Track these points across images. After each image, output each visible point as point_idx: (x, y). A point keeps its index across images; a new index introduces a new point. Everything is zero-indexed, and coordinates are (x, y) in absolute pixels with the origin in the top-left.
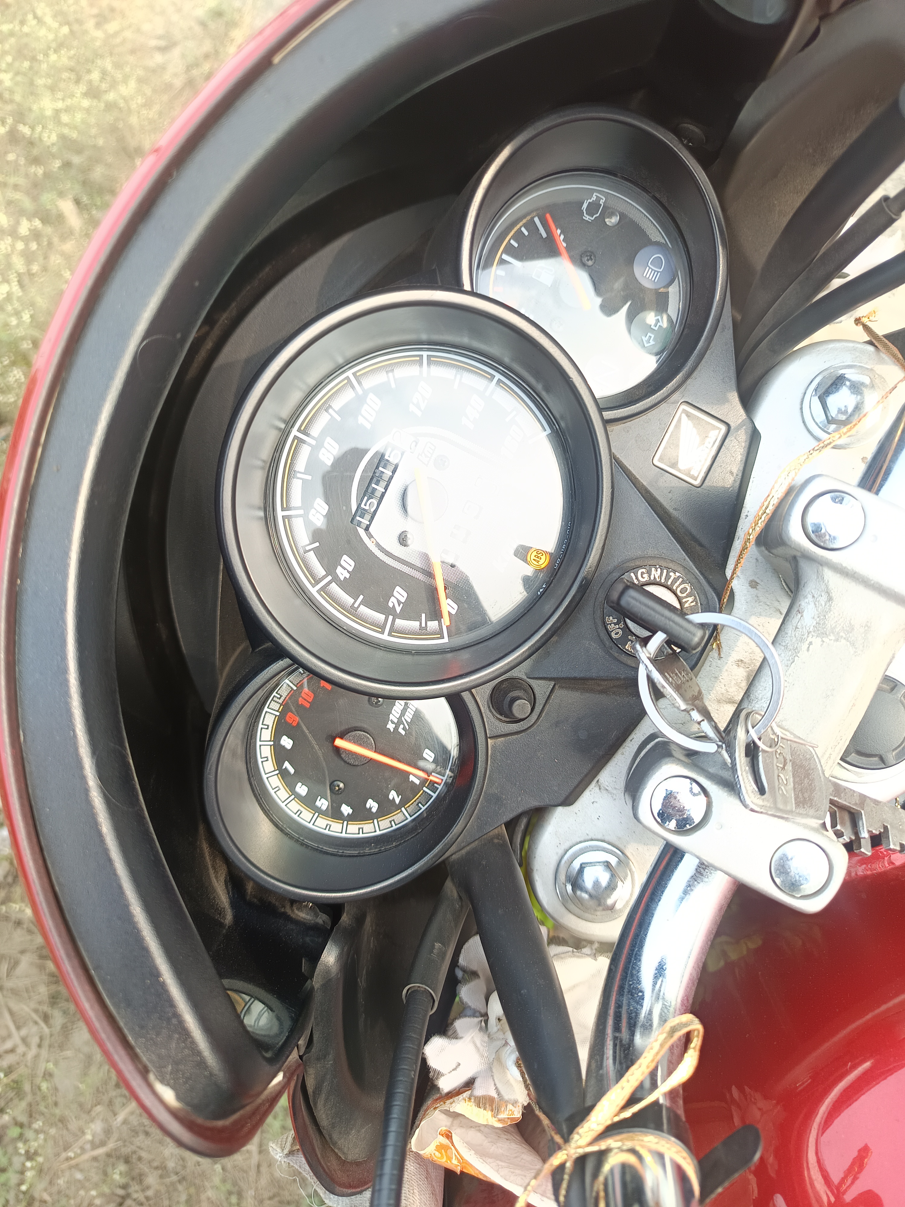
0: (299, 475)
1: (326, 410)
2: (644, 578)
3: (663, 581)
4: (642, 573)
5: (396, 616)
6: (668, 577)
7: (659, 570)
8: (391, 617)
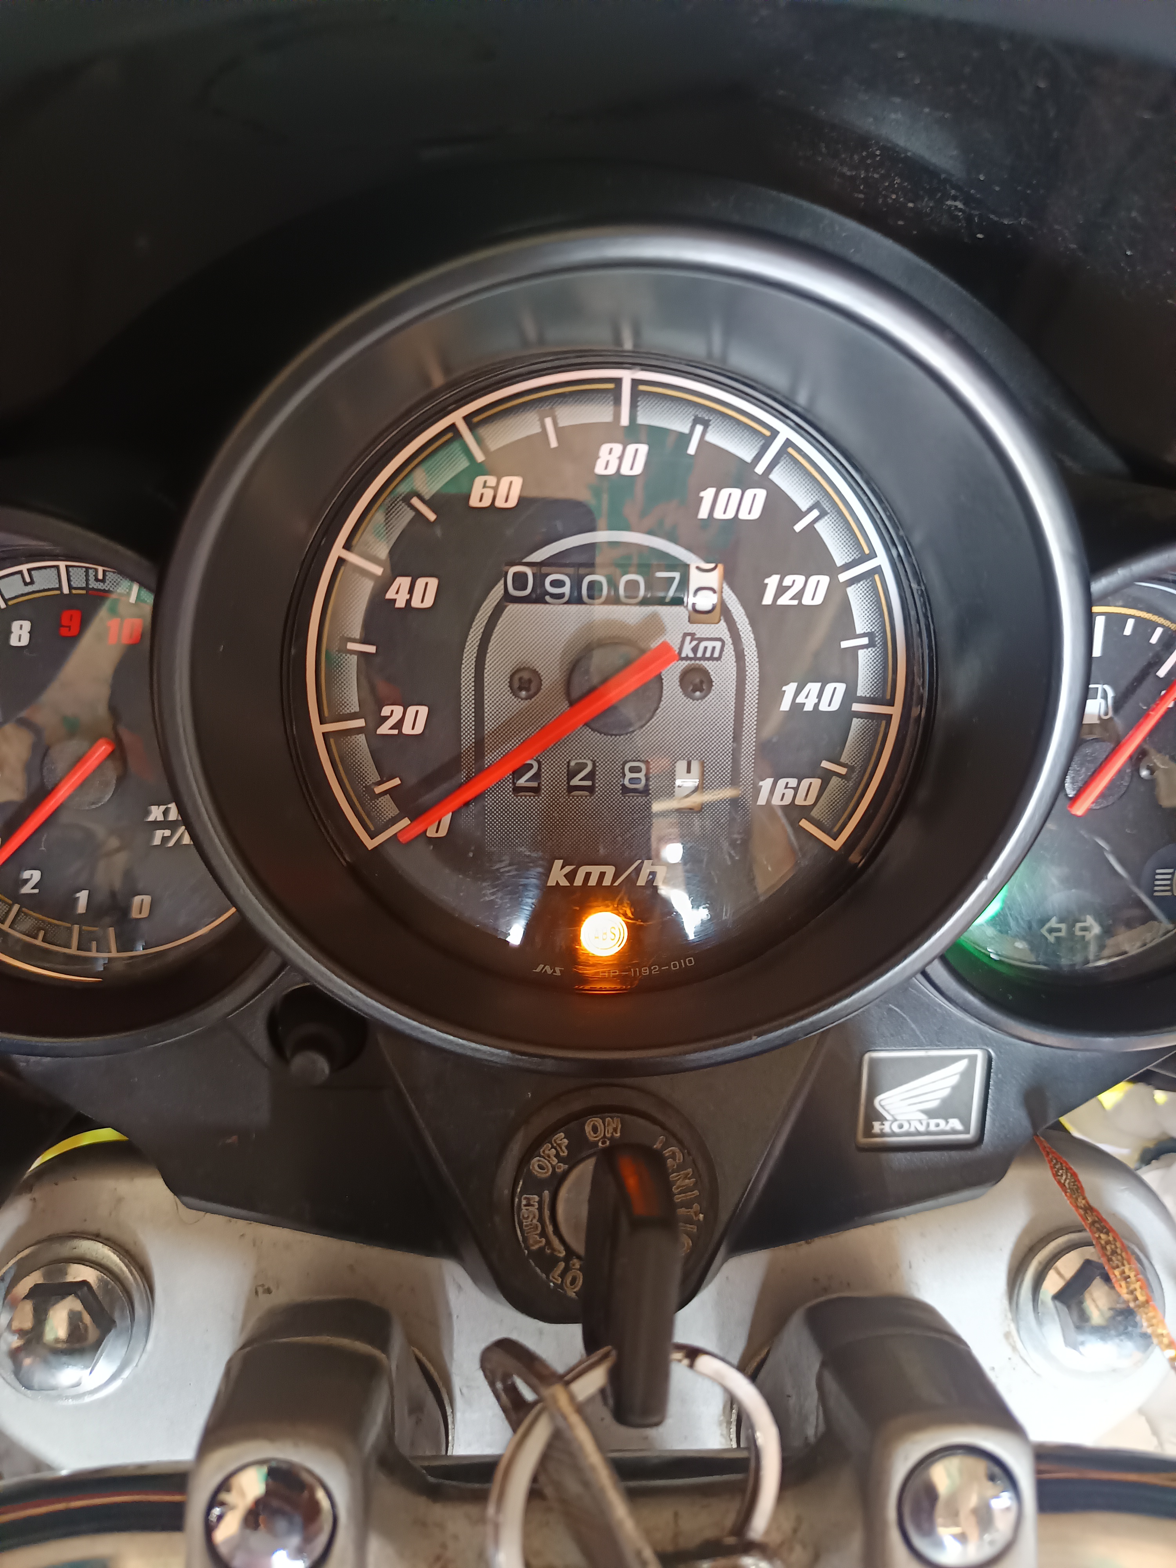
0: (548, 422)
1: (696, 421)
3: (677, 1198)
5: (369, 731)
6: (688, 1205)
7: (692, 1181)
8: (360, 723)
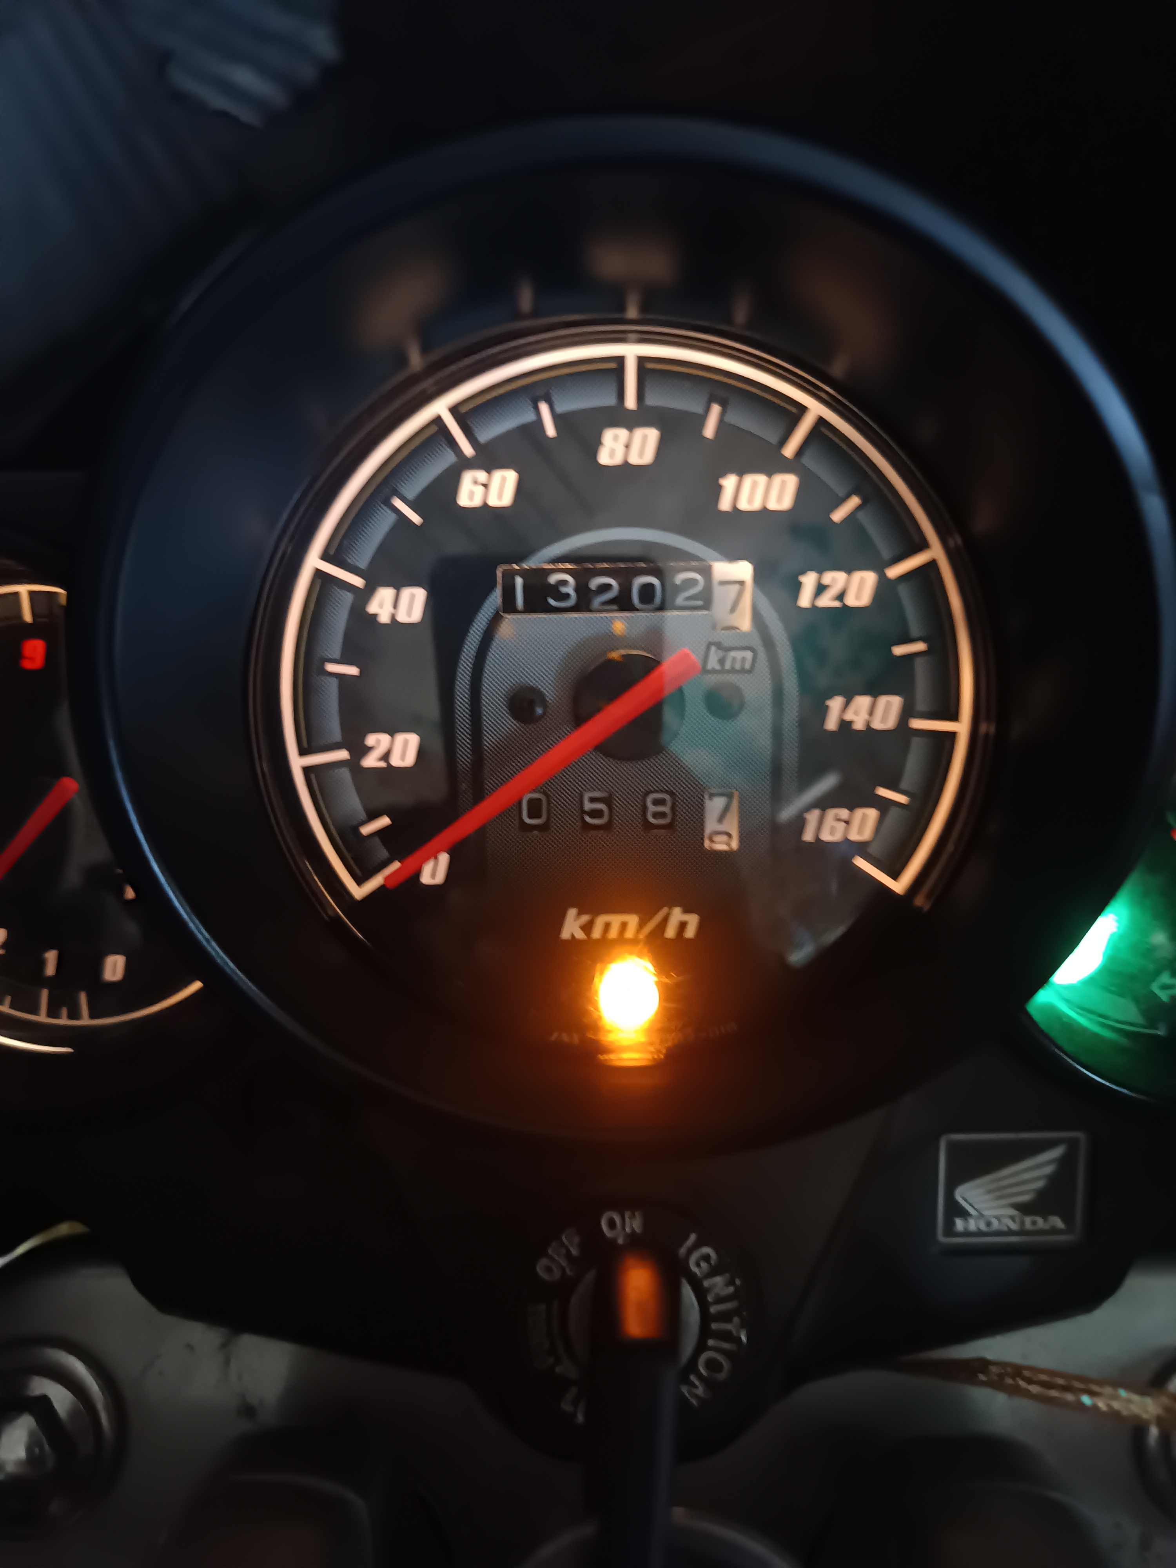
0: (544, 407)
1: (712, 399)
2: (698, 1265)
3: (713, 1309)
4: (706, 1258)
5: (353, 764)
6: (725, 1317)
7: (731, 1289)
8: (343, 755)
